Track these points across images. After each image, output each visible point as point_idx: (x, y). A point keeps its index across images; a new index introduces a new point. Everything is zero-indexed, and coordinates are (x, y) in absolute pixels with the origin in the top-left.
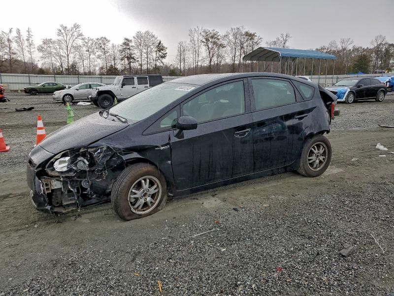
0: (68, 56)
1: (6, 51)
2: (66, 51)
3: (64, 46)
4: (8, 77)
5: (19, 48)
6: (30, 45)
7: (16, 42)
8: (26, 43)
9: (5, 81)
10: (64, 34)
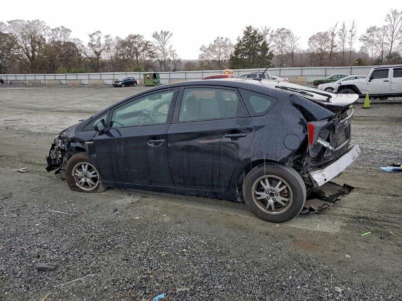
0: (392, 42)
1: (328, 44)
2: (390, 38)
3: (389, 32)
4: (308, 70)
5: (340, 41)
6: (353, 35)
7: (340, 35)
8: (349, 34)
9: (305, 74)
10: (392, 19)
